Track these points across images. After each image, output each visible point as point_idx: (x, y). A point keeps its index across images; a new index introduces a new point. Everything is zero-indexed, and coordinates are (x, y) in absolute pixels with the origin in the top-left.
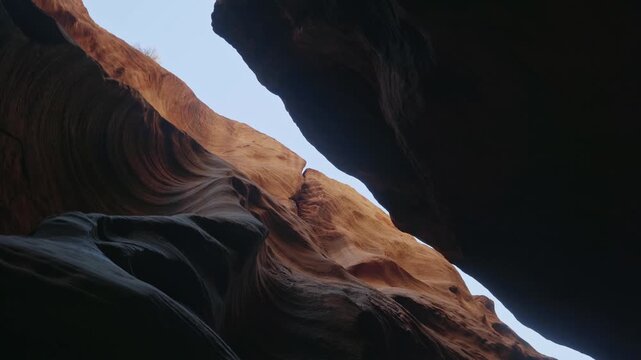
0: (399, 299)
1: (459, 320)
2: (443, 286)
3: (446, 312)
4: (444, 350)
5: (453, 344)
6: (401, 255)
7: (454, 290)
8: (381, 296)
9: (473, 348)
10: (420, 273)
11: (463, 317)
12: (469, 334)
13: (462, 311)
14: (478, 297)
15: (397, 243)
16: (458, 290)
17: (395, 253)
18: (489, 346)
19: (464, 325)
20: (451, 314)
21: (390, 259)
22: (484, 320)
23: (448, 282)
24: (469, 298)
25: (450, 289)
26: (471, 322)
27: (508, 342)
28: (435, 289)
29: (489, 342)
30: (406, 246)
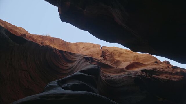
0: (142, 71)
1: (162, 70)
2: (153, 63)
3: (157, 69)
4: (162, 79)
5: (163, 77)
6: (137, 59)
7: (156, 62)
8: (137, 72)
9: (169, 76)
10: (144, 62)
11: (162, 69)
12: (166, 73)
13: (161, 67)
14: (164, 62)
15: (135, 56)
16: (157, 62)
17: (135, 59)
18: (174, 74)
19: (164, 71)
20: (159, 69)
21: (135, 61)
22: (168, 67)
23: (154, 61)
24: (161, 63)
25: (155, 62)
26: (165, 69)
27: (179, 71)
28: (151, 64)
29: (173, 73)
30: (137, 56)
